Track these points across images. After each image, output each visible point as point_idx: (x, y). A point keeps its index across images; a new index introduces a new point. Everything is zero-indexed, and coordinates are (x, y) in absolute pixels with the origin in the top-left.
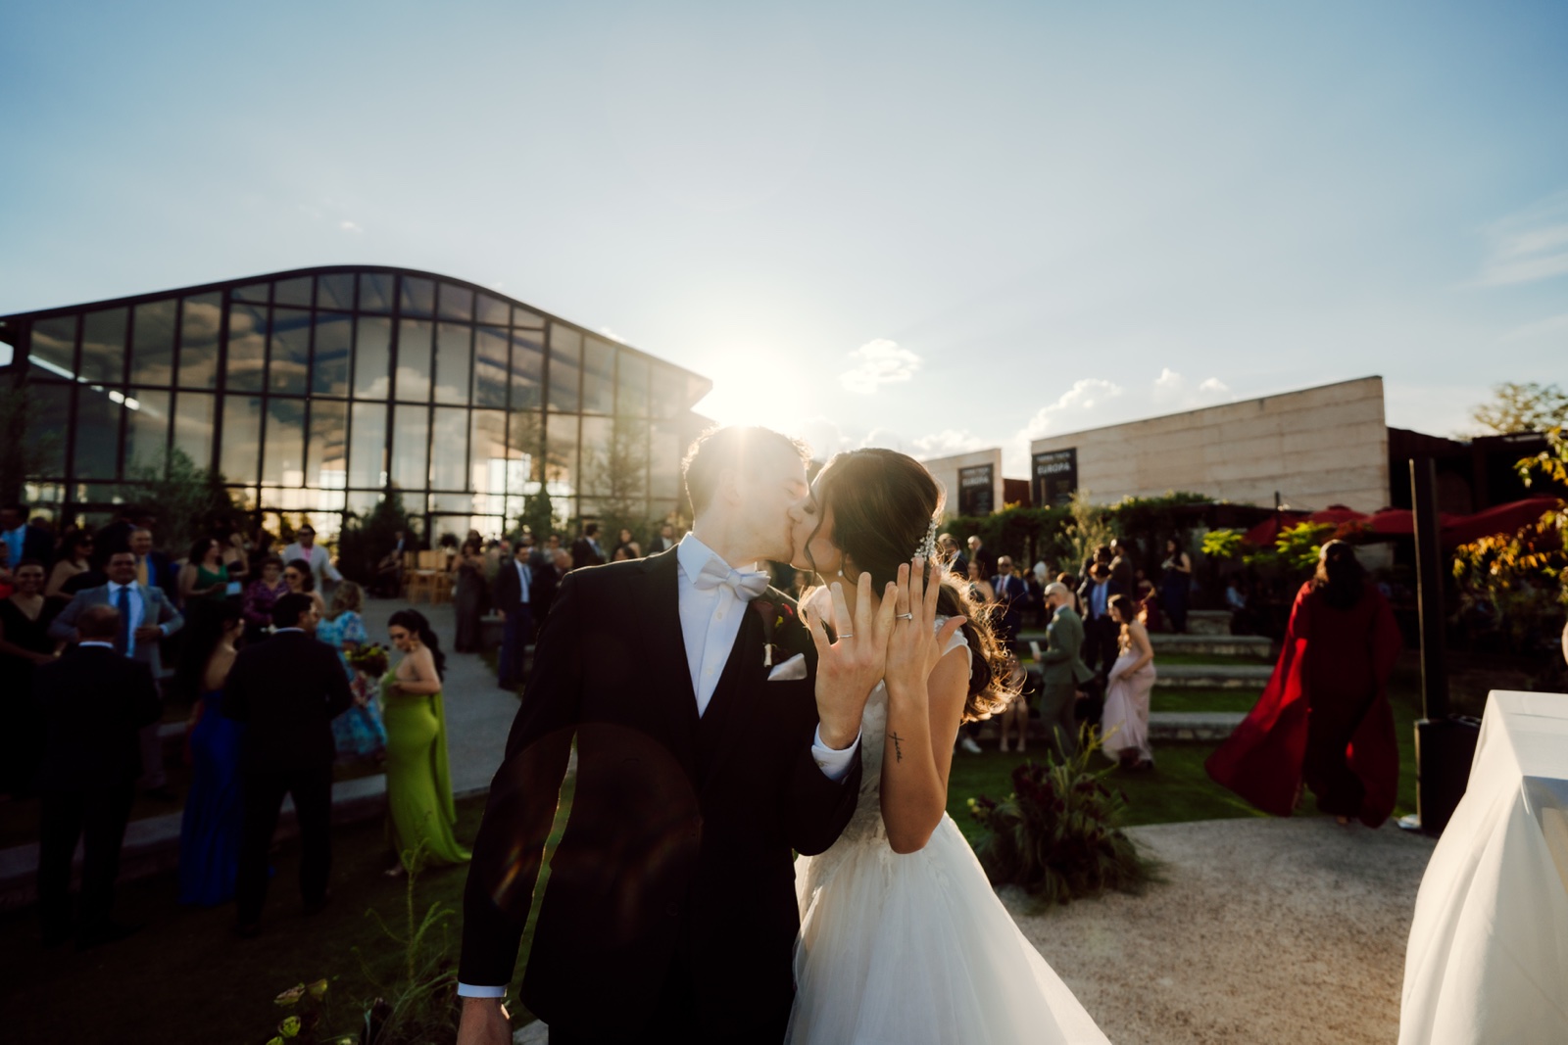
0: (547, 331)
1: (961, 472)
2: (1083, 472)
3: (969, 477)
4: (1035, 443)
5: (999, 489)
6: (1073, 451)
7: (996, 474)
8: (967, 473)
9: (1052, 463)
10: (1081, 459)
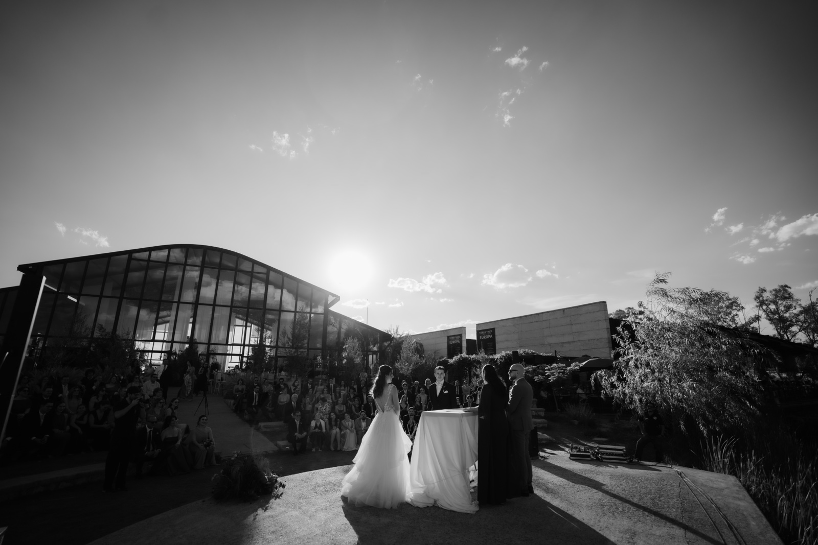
0: (268, 274)
1: (448, 337)
2: (498, 338)
3: (452, 340)
4: (478, 325)
5: (464, 345)
6: (493, 330)
7: (463, 339)
8: (450, 338)
9: (485, 335)
10: (497, 333)
